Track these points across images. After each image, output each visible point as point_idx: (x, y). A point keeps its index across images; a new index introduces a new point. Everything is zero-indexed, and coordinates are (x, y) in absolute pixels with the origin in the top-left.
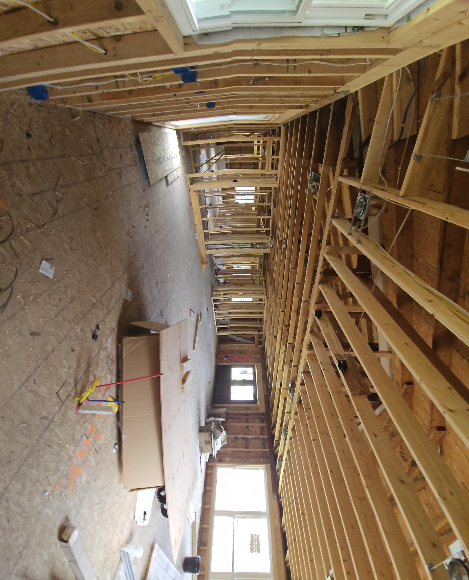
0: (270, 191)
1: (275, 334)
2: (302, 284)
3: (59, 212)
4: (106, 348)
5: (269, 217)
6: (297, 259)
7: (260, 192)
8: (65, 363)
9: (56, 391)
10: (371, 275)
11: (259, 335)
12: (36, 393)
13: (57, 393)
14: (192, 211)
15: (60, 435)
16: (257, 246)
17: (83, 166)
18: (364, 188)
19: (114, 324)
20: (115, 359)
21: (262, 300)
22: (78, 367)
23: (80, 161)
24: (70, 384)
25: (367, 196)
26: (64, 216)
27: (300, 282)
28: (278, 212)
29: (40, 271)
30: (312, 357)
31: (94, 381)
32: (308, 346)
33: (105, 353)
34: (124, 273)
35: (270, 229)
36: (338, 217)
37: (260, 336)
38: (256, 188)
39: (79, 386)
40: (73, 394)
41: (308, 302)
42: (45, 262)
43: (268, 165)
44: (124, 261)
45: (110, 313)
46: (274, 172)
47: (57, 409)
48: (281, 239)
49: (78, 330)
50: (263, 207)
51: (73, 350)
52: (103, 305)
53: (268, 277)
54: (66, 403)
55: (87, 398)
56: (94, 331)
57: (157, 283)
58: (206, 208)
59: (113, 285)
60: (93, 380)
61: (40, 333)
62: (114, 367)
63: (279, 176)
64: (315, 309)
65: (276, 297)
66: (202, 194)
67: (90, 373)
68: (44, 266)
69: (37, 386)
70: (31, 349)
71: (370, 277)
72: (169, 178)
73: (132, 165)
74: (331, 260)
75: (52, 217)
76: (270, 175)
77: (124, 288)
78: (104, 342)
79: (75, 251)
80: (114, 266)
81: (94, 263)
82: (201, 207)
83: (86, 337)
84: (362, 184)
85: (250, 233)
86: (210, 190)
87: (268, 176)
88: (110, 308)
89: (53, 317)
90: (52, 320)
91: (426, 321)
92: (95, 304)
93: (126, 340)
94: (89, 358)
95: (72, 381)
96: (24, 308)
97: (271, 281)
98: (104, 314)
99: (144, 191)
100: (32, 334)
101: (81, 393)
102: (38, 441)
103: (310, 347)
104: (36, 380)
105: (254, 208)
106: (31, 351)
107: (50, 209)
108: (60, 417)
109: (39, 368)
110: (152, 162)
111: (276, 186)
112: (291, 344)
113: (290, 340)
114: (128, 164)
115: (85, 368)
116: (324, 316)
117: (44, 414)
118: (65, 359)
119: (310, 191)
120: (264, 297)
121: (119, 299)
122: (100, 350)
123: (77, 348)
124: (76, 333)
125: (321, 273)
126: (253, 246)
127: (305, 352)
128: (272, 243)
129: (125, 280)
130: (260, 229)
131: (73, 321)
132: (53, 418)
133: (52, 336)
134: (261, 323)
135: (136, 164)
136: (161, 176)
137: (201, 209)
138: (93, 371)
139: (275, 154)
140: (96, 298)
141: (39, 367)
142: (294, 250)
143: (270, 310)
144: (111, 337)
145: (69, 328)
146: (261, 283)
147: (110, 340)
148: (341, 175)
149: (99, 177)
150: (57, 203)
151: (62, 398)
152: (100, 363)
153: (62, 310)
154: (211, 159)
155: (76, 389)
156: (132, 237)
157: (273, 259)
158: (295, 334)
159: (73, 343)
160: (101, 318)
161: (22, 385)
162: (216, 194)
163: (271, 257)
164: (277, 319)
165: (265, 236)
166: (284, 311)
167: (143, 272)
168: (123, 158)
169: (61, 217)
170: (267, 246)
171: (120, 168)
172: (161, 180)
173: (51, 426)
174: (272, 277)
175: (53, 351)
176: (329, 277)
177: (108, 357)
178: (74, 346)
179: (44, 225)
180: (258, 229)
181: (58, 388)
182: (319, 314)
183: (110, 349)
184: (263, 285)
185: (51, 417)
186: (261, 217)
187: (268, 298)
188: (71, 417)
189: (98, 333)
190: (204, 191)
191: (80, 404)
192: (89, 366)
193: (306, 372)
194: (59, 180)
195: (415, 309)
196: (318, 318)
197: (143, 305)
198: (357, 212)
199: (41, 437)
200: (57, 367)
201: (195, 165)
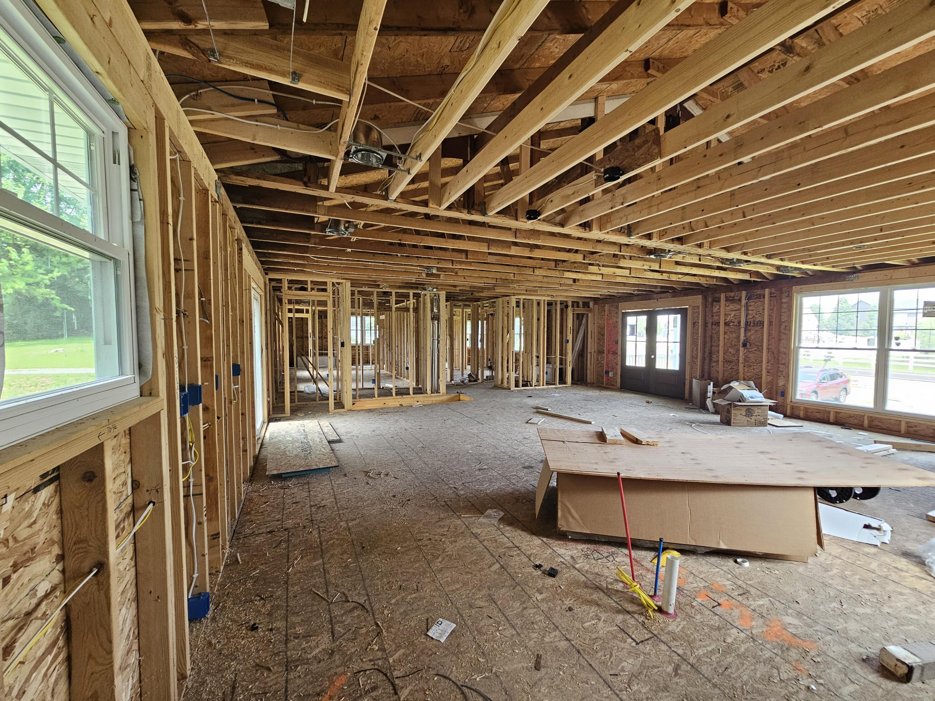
0: (356, 292)
1: (571, 282)
2: (490, 242)
3: (362, 601)
4: (572, 557)
5: (394, 294)
6: (453, 250)
7: (359, 308)
8: (589, 624)
9: (634, 644)
10: (472, 136)
11: (573, 306)
12: (634, 676)
13: (637, 644)
14: (382, 409)
15: (710, 649)
16: (435, 310)
17: (302, 558)
18: (342, 154)
19: (537, 541)
20: (592, 547)
21: (518, 303)
22: (598, 605)
23: (296, 562)
24: (624, 621)
25: (353, 149)
26: (368, 595)
27: (486, 244)
28: (385, 281)
29: (442, 641)
30: (603, 222)
31: (623, 582)
32: (585, 230)
33: (581, 561)
34: (459, 517)
35: (411, 292)
36: (387, 190)
37: (575, 304)
38: (353, 314)
39: (630, 607)
40: (642, 619)
41: (516, 232)
42: (430, 631)
43: (321, 297)
44: (442, 516)
45: (518, 545)
46: (330, 288)
47: (663, 647)
48: (424, 275)
49: (540, 597)
50: (379, 303)
51: (570, 609)
52: (505, 555)
53: (481, 294)
54: (655, 632)
55: (651, 597)
56: (544, 573)
57: (480, 470)
58: (379, 388)
59: (476, 536)
60: (621, 585)
61: (538, 655)
62: (605, 550)
63: (335, 281)
64: (526, 220)
65: (512, 282)
66: (359, 392)
67: (610, 587)
68: (437, 634)
69: (622, 674)
70: (561, 673)
71: (475, 136)
72: (331, 438)
73: (309, 488)
74: (449, 198)
75: (367, 612)
76: (334, 292)
77: (482, 520)
78: (563, 560)
79: (419, 585)
80: (448, 531)
81: (440, 559)
82: (376, 396)
83: (552, 586)
84: (337, 157)
85: (417, 321)
86: (353, 381)
87: (336, 296)
88: (511, 545)
89: (514, 632)
90: (519, 634)
91: (540, 45)
92: (502, 567)
93: (562, 525)
94: (586, 586)
95: (620, 617)
96: (495, 673)
97: (489, 289)
98: (518, 555)
99: (345, 475)
100: (537, 667)
101: (641, 605)
102: (715, 686)
103: (587, 226)
104: (612, 672)
105: (382, 317)
106: (564, 673)
107: (356, 613)
108: (678, 644)
109: (593, 665)
110: (307, 461)
111: (348, 284)
112: (584, 256)
113: (579, 258)
114: (306, 494)
115: (602, 594)
116: (536, 205)
117: (670, 669)
118: (583, 623)
119: (352, 234)
120: (513, 300)
121: (499, 529)
122: (574, 567)
123: (568, 602)
124: (543, 600)
125: (469, 212)
126: (436, 318)
127: (596, 234)
128: (430, 289)
129: (471, 517)
130: (412, 306)
131: (524, 602)
132: (679, 655)
133: (544, 637)
134: (554, 304)
135: (308, 483)
136: (328, 449)
137: (379, 395)
138: (607, 583)
139: (305, 286)
140: (493, 564)
141: (591, 665)
142: (441, 254)
143: (534, 291)
144: (555, 549)
145: (535, 610)
146: (493, 305)
147: (561, 551)
148: (326, 188)
149: (320, 537)
150: (348, 601)
151: (647, 637)
152: (596, 570)
153: (506, 617)
154: (312, 376)
155: (634, 612)
156: (409, 500)
157: (455, 286)
158: (569, 251)
159: (558, 608)
160: (525, 560)
161: (618, 695)
162: (360, 372)
163: (452, 290)
164: (546, 280)
165: (421, 299)
166: (534, 268)
167: (462, 490)
168: (298, 500)
169: (369, 599)
170: (435, 296)
171: (311, 506)
172: (333, 450)
173: (692, 660)
174: (482, 288)
175: (567, 639)
176: (477, 201)
177: (587, 556)
178: (564, 607)
179: (377, 625)
180: (411, 310)
181: (630, 640)
182: (533, 215)
183: (575, 551)
184: (495, 302)
185: (676, 658)
186: (394, 306)
187: (514, 294)
188: (680, 627)
189: (547, 567)
190: (354, 390)
191: (660, 610)
192: (598, 588)
193: (629, 231)
194: (318, 594)
195: (523, 65)
196: (539, 215)
197: (512, 493)
198: (377, 162)
199: (710, 681)
200: (594, 636)
201: (318, 399)
